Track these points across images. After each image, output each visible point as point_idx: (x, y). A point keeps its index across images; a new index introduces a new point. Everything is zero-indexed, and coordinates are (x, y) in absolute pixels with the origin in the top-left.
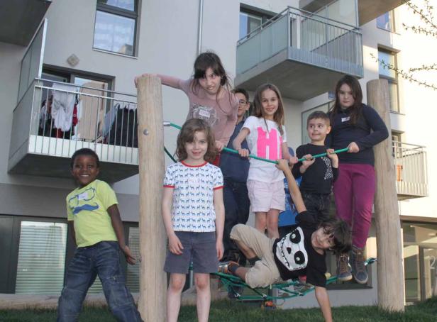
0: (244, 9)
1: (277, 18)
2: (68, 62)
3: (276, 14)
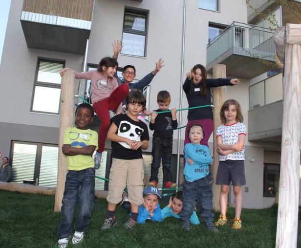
1: (228, 28)
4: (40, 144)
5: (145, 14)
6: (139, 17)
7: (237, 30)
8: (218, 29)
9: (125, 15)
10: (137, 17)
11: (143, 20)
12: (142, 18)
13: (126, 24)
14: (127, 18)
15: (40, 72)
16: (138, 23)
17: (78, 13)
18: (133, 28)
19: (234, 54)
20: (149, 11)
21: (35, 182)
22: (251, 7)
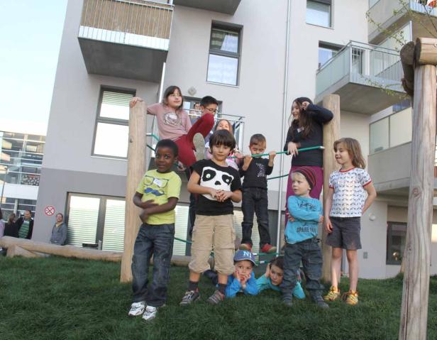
1: (344, 49)
2: (189, 92)
3: (343, 46)
4: (104, 197)
5: (237, 30)
6: (230, 34)
7: (355, 51)
8: (330, 51)
9: (212, 31)
10: (228, 34)
11: (236, 39)
12: (234, 35)
13: (214, 43)
14: (214, 36)
15: (103, 105)
16: (229, 43)
17: (151, 28)
18: (222, 49)
19: (351, 83)
20: (243, 26)
21: (97, 245)
22: (372, 21)
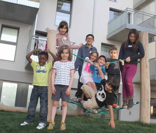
0: (111, 10)
1: (123, 12)
2: (46, 30)
3: (123, 11)
5: (70, 1)
6: (67, 2)
10: (65, 2)
11: (69, 5)
12: (69, 3)
14: (59, 2)
16: (66, 6)
18: (62, 9)
19: (127, 28)
